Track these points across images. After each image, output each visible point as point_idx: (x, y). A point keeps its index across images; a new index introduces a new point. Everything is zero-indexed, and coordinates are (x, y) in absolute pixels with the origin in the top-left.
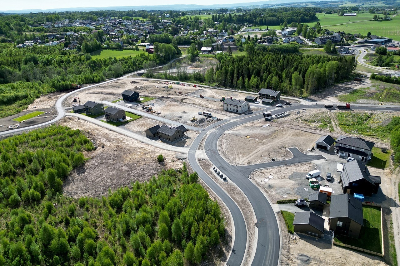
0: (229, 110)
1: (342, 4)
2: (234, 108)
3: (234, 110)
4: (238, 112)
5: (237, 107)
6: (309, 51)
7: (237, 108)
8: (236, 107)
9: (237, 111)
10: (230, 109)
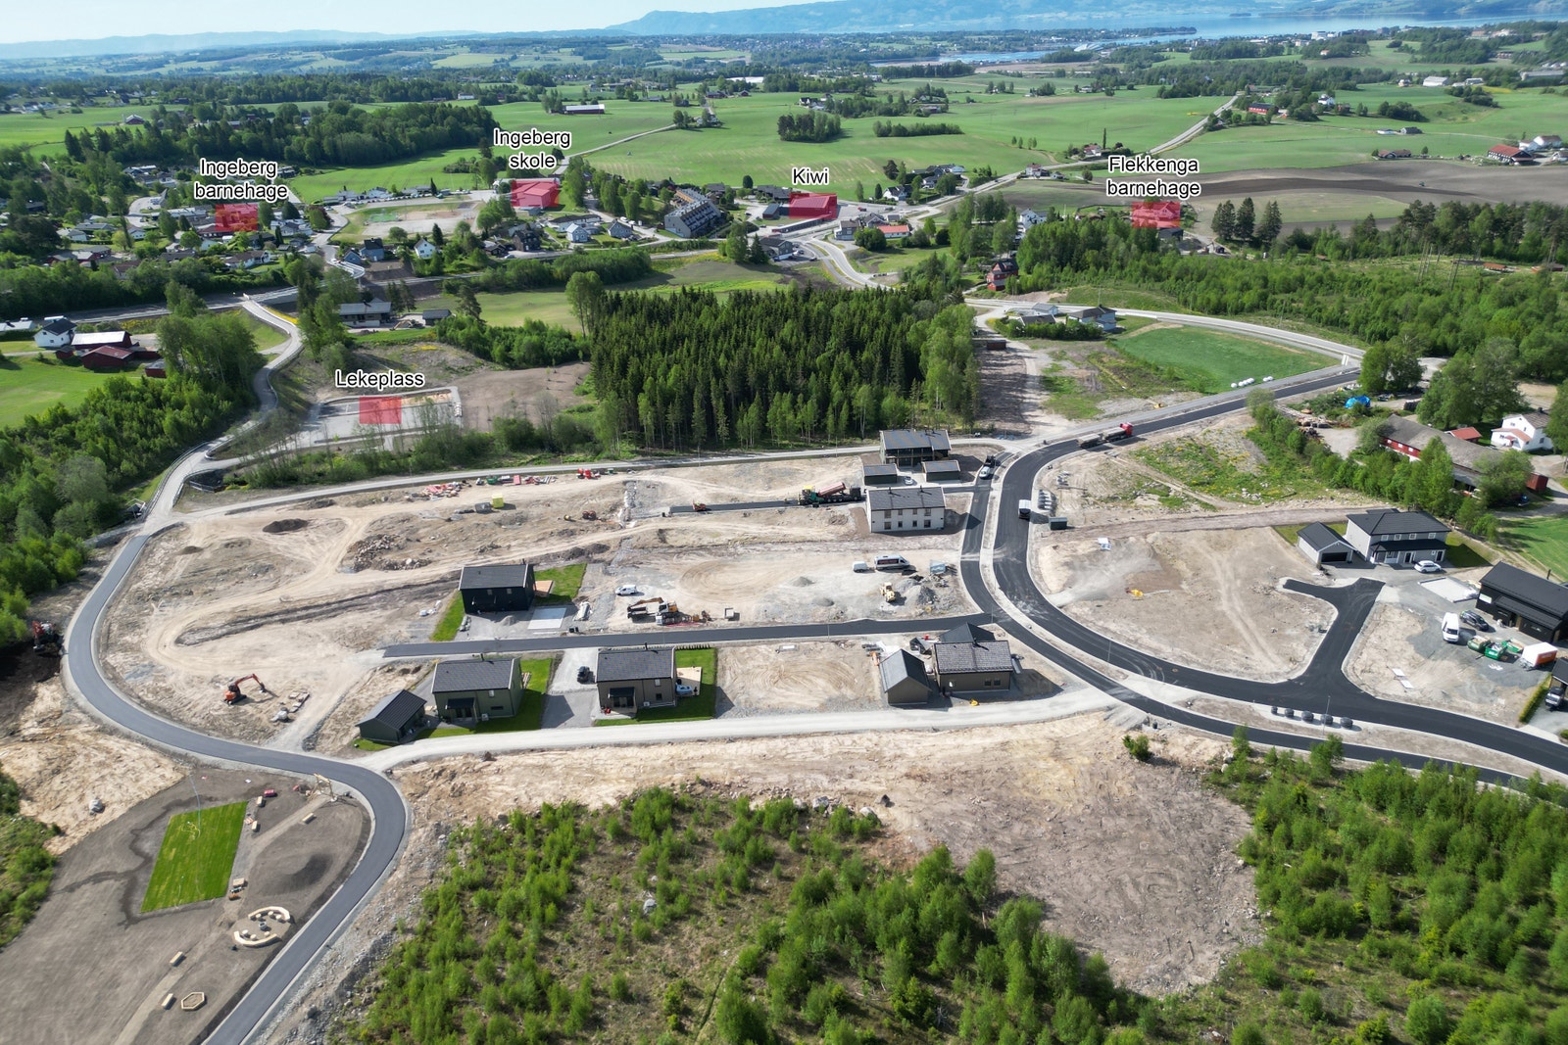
0: (894, 527)
1: (444, 57)
2: (915, 518)
3: (915, 523)
4: (934, 525)
5: (928, 510)
6: (681, 263)
7: (927, 514)
8: (921, 512)
9: (928, 524)
10: (900, 525)
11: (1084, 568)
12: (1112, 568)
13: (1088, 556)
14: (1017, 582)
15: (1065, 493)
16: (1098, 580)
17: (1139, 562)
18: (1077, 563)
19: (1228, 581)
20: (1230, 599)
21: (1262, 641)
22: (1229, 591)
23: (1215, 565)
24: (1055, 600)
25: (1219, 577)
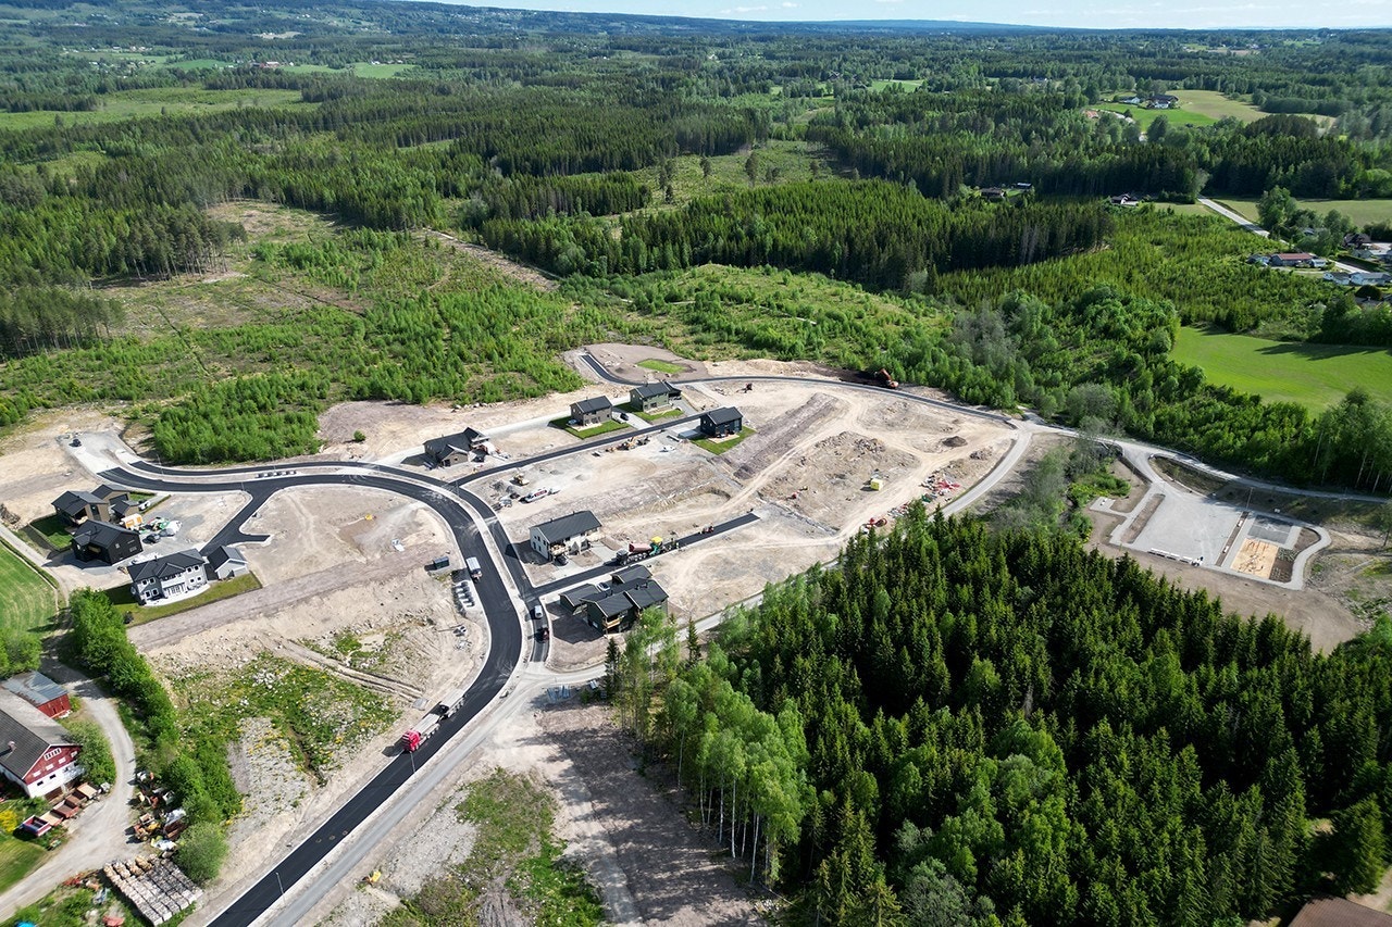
11: (408, 524)
12: (388, 529)
13: (407, 534)
14: (450, 511)
15: (453, 622)
16: (396, 518)
17: (369, 538)
18: (413, 526)
19: (306, 535)
20: (308, 523)
21: (293, 505)
22: (308, 527)
23: (314, 544)
24: (421, 504)
25: (313, 536)
